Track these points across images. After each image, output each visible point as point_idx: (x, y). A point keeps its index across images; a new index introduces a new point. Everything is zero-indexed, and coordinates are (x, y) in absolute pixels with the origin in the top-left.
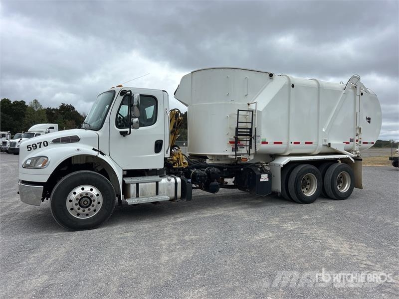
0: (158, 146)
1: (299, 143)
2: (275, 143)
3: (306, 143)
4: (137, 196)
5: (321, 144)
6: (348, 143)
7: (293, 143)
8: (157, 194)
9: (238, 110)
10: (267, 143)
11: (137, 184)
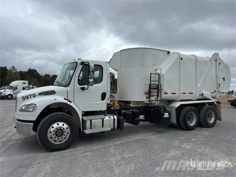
0: (103, 96)
1: (185, 93)
2: (172, 93)
3: (189, 93)
4: (91, 128)
5: (198, 94)
6: (213, 93)
7: (182, 93)
8: (103, 127)
9: (151, 74)
10: (167, 94)
11: (91, 121)
